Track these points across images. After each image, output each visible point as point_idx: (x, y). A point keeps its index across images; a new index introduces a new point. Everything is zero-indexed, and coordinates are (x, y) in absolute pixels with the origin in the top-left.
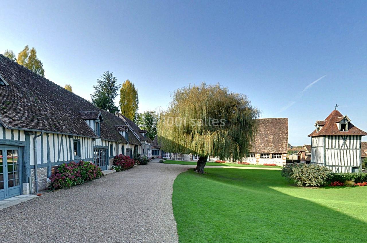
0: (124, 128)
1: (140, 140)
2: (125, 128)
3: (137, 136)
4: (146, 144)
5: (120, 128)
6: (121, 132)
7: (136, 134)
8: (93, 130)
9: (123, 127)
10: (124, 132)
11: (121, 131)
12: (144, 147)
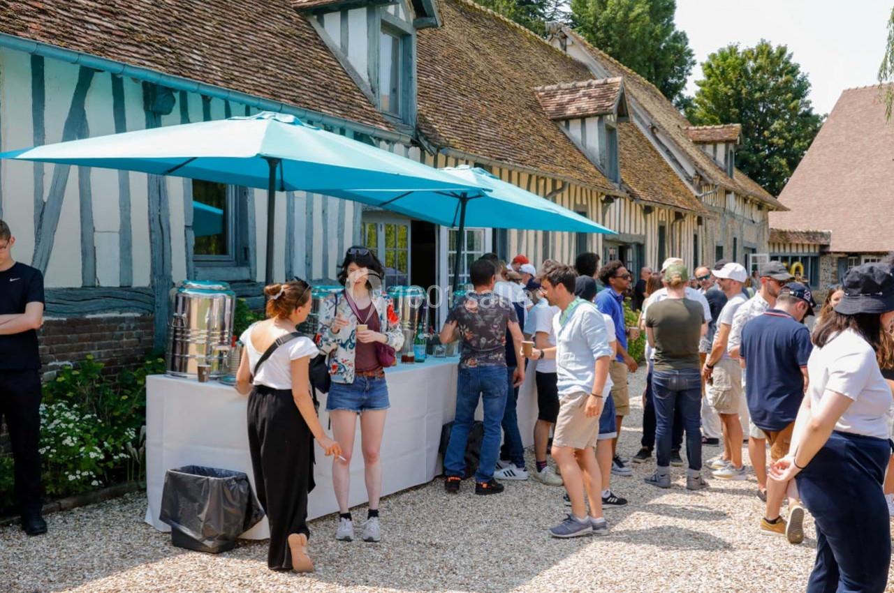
0: (590, 97)
1: (699, 189)
2: (600, 97)
3: (675, 161)
4: (732, 215)
5: (567, 97)
6: (572, 123)
7: (668, 151)
8: (365, 77)
9: (584, 95)
10: (593, 126)
11: (573, 117)
12: (725, 230)
